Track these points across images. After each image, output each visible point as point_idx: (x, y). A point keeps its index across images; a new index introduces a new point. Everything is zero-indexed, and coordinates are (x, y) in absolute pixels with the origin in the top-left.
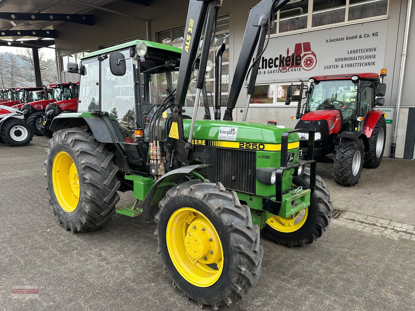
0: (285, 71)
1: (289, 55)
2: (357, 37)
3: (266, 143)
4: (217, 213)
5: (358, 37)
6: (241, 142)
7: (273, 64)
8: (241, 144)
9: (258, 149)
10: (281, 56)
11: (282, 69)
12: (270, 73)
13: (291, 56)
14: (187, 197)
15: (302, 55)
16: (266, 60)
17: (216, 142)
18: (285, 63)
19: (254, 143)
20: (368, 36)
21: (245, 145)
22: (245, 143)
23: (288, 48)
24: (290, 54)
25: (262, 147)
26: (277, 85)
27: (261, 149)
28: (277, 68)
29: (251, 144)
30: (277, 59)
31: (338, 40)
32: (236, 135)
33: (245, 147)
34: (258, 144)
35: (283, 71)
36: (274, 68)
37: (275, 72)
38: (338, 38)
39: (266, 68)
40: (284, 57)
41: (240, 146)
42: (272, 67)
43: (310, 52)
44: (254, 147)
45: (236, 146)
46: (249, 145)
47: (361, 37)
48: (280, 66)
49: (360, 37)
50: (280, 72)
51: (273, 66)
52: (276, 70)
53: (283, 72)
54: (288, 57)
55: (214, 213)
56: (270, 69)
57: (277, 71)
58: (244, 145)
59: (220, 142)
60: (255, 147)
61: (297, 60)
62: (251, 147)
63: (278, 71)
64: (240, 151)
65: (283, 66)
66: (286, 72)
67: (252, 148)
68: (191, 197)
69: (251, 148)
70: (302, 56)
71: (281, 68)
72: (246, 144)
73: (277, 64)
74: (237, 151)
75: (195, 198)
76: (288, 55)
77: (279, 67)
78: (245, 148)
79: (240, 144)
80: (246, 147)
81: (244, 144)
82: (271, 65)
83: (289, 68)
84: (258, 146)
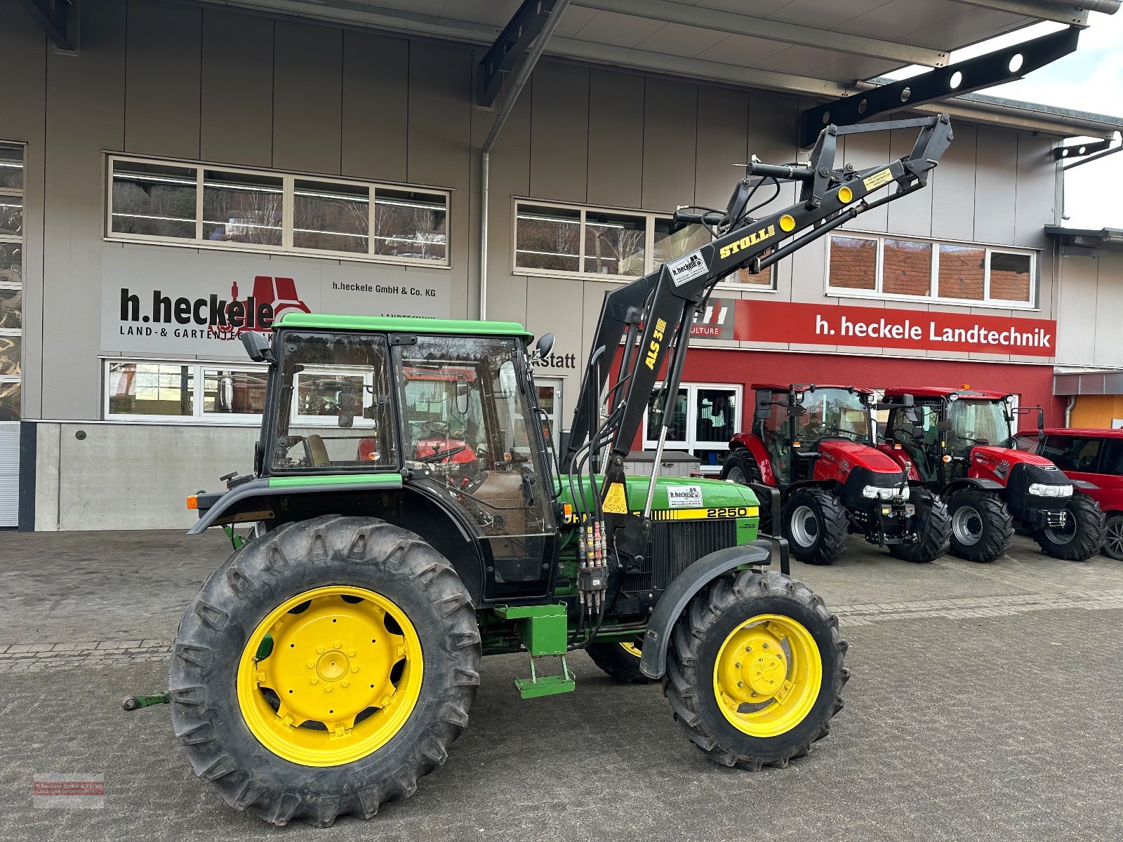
0: (229, 335)
1: (239, 299)
2: (397, 290)
3: (748, 506)
4: (811, 607)
5: (400, 290)
6: (711, 509)
7: (192, 315)
8: (711, 512)
9: (737, 515)
10: (214, 298)
11: (220, 331)
12: (181, 335)
13: (243, 302)
14: (761, 599)
15: (274, 305)
16: (167, 301)
17: (664, 512)
18: (227, 316)
19: (732, 508)
20: (418, 293)
21: (717, 513)
22: (717, 510)
23: (235, 283)
24: (242, 298)
25: (742, 512)
26: (203, 369)
27: (741, 516)
28: (205, 327)
29: (727, 509)
30: (201, 303)
31: (360, 288)
32: (701, 497)
33: (717, 514)
34: (737, 509)
35: (222, 335)
36: (192, 325)
37: (198, 334)
38: (360, 285)
39: (168, 320)
40: (223, 303)
41: (709, 515)
42: (187, 320)
43: (295, 302)
44: (731, 514)
45: (703, 514)
46: (723, 511)
47: (406, 293)
48: (213, 322)
49: (404, 292)
50: (212, 336)
51: (192, 319)
52: (202, 331)
53: (222, 339)
54: (235, 303)
55: (808, 609)
56: (182, 327)
57: (205, 334)
58: (715, 513)
59: (672, 511)
60: (733, 514)
61: (260, 316)
62: (727, 514)
63: (208, 334)
64: (710, 522)
65: (222, 322)
66: (231, 338)
67: (729, 515)
68: (768, 597)
69: (727, 516)
70: (274, 309)
71: (215, 328)
72: (719, 511)
73: (203, 317)
74: (705, 522)
75: (775, 597)
76: (235, 298)
77: (210, 324)
78: (717, 517)
79: (709, 511)
80: (719, 514)
81: (715, 511)
82: (184, 315)
83: (240, 329)
84: (737, 511)
